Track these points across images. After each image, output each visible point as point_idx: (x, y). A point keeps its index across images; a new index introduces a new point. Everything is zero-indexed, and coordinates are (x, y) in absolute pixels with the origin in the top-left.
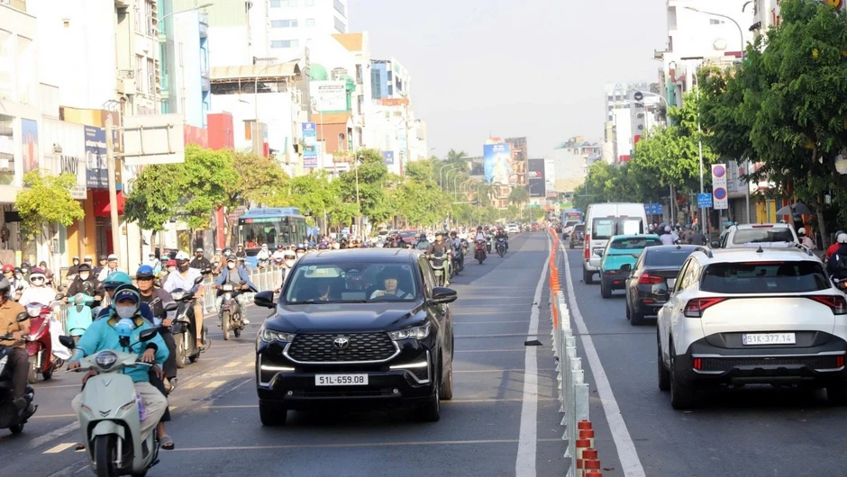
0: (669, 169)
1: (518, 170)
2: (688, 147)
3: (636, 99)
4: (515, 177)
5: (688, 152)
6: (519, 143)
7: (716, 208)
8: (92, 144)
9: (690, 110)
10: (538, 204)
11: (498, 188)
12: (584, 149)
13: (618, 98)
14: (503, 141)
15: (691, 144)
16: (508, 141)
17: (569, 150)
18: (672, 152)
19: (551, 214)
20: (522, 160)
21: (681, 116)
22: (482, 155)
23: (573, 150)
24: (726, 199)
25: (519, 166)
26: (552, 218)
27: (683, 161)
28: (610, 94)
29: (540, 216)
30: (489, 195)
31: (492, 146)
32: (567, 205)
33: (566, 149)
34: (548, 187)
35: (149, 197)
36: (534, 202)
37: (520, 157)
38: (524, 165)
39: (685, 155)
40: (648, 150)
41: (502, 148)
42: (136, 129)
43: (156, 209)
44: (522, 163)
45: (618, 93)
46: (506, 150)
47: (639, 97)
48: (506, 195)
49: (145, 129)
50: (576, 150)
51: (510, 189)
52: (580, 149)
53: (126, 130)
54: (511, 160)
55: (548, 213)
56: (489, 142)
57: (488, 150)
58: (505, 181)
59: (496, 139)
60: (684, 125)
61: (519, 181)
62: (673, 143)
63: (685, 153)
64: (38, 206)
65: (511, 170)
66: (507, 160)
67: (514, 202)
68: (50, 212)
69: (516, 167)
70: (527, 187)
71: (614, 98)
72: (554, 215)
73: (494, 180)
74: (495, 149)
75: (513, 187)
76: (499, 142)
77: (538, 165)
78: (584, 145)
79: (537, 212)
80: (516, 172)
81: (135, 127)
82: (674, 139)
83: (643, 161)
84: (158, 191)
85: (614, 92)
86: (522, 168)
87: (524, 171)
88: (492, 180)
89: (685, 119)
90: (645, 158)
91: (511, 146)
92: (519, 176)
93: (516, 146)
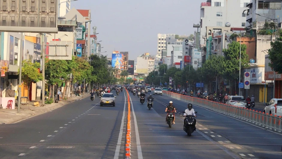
0: (222, 72)
1: (125, 64)
2: (230, 64)
3: (186, 42)
4: (123, 67)
5: (230, 66)
6: (125, 54)
7: (245, 88)
8: (35, 50)
9: (231, 50)
10: (131, 77)
11: (117, 70)
12: (149, 58)
13: (163, 39)
14: (119, 53)
15: (231, 63)
16: (121, 53)
17: (143, 58)
18: (223, 66)
19: (136, 82)
20: (126, 60)
21: (227, 52)
22: (111, 57)
23: (145, 58)
24: (249, 85)
25: (125, 63)
26: (136, 83)
27: (227, 69)
28: (160, 38)
29: (132, 82)
30: (114, 73)
31: (115, 54)
32: (141, 79)
33: (142, 58)
34: (135, 71)
35: (51, 72)
36: (130, 76)
37: (126, 59)
38: (127, 63)
39: (228, 67)
40: (211, 64)
41: (119, 55)
42: (54, 46)
43: (53, 76)
44: (126, 61)
45: (163, 38)
46: (121, 56)
47: (187, 41)
48: (119, 73)
49: (58, 46)
50: (146, 58)
51: (121, 71)
52: (147, 58)
53: (50, 46)
54: (122, 60)
55: (134, 81)
56: (114, 53)
57: (114, 56)
58: (119, 68)
59: (117, 52)
60: (229, 55)
61: (124, 68)
62: (224, 62)
63: (228, 66)
64: (28, 74)
65: (122, 64)
66: (121, 60)
67: (122, 76)
68: (32, 76)
69: (124, 63)
70: (128, 71)
71: (161, 39)
72: (137, 82)
73: (116, 68)
74: (116, 56)
75: (122, 71)
76: (118, 53)
77: (132, 63)
78: (149, 56)
79: (130, 80)
80: (123, 65)
81: (54, 45)
82: (224, 61)
83: (209, 68)
84: (55, 69)
85: (161, 37)
86: (126, 63)
87: (127, 65)
88: (115, 67)
89: (229, 53)
90: (209, 67)
91: (122, 55)
92: (125, 66)
93: (124, 55)
